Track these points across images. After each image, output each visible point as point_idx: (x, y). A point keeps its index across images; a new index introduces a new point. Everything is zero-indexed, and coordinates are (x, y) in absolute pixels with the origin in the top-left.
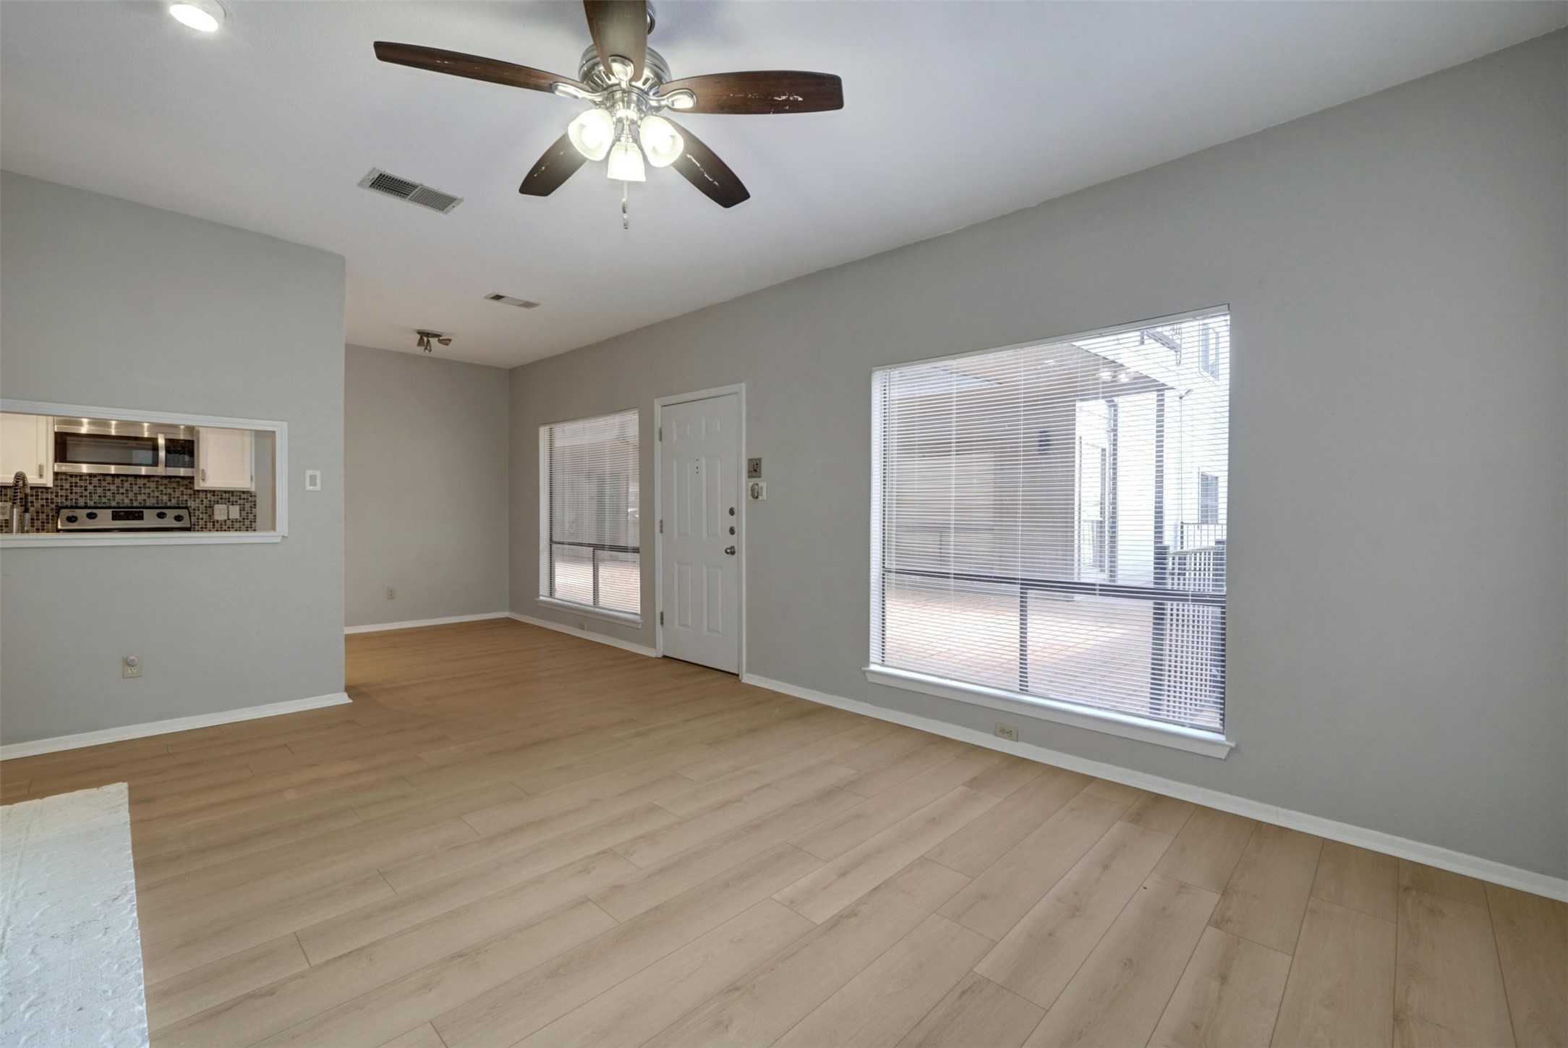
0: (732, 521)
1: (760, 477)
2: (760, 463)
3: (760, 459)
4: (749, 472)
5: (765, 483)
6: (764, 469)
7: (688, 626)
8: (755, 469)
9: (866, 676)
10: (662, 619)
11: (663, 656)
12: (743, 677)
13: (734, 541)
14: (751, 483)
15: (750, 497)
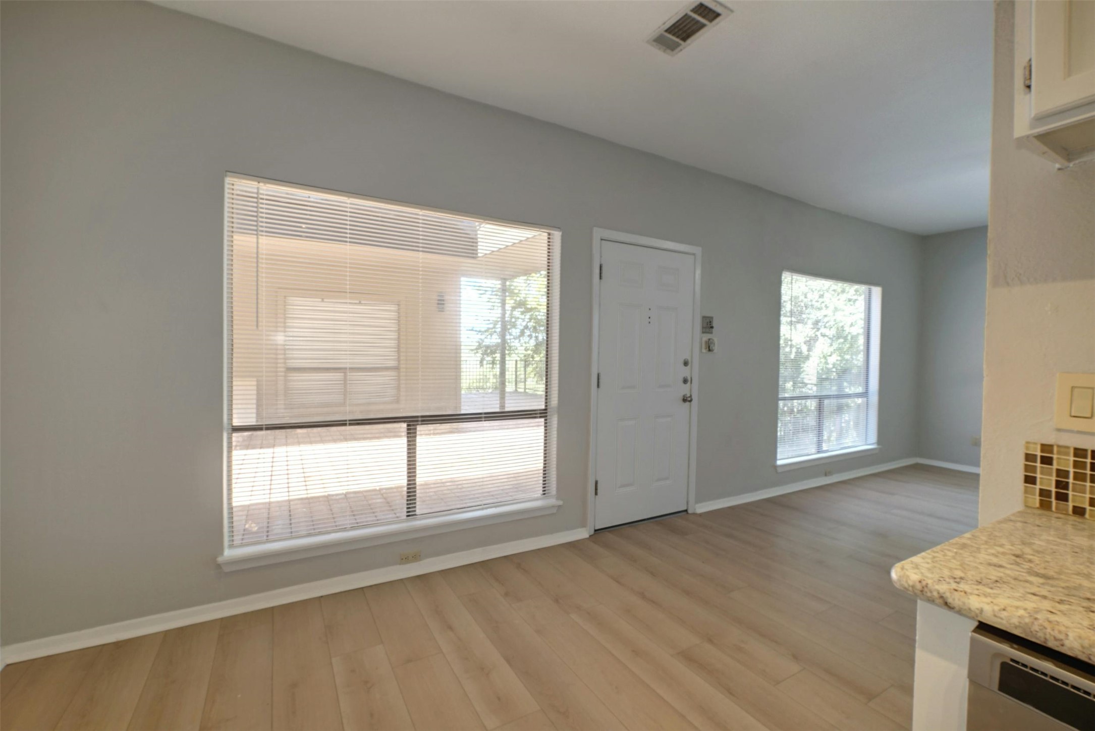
0: (687, 372)
1: (713, 333)
2: (713, 321)
3: (713, 318)
4: (703, 328)
5: (717, 339)
6: (715, 325)
8: (708, 325)
9: (776, 470)
10: (596, 489)
11: (595, 531)
12: (695, 509)
13: (685, 390)
14: (706, 337)
15: (704, 351)
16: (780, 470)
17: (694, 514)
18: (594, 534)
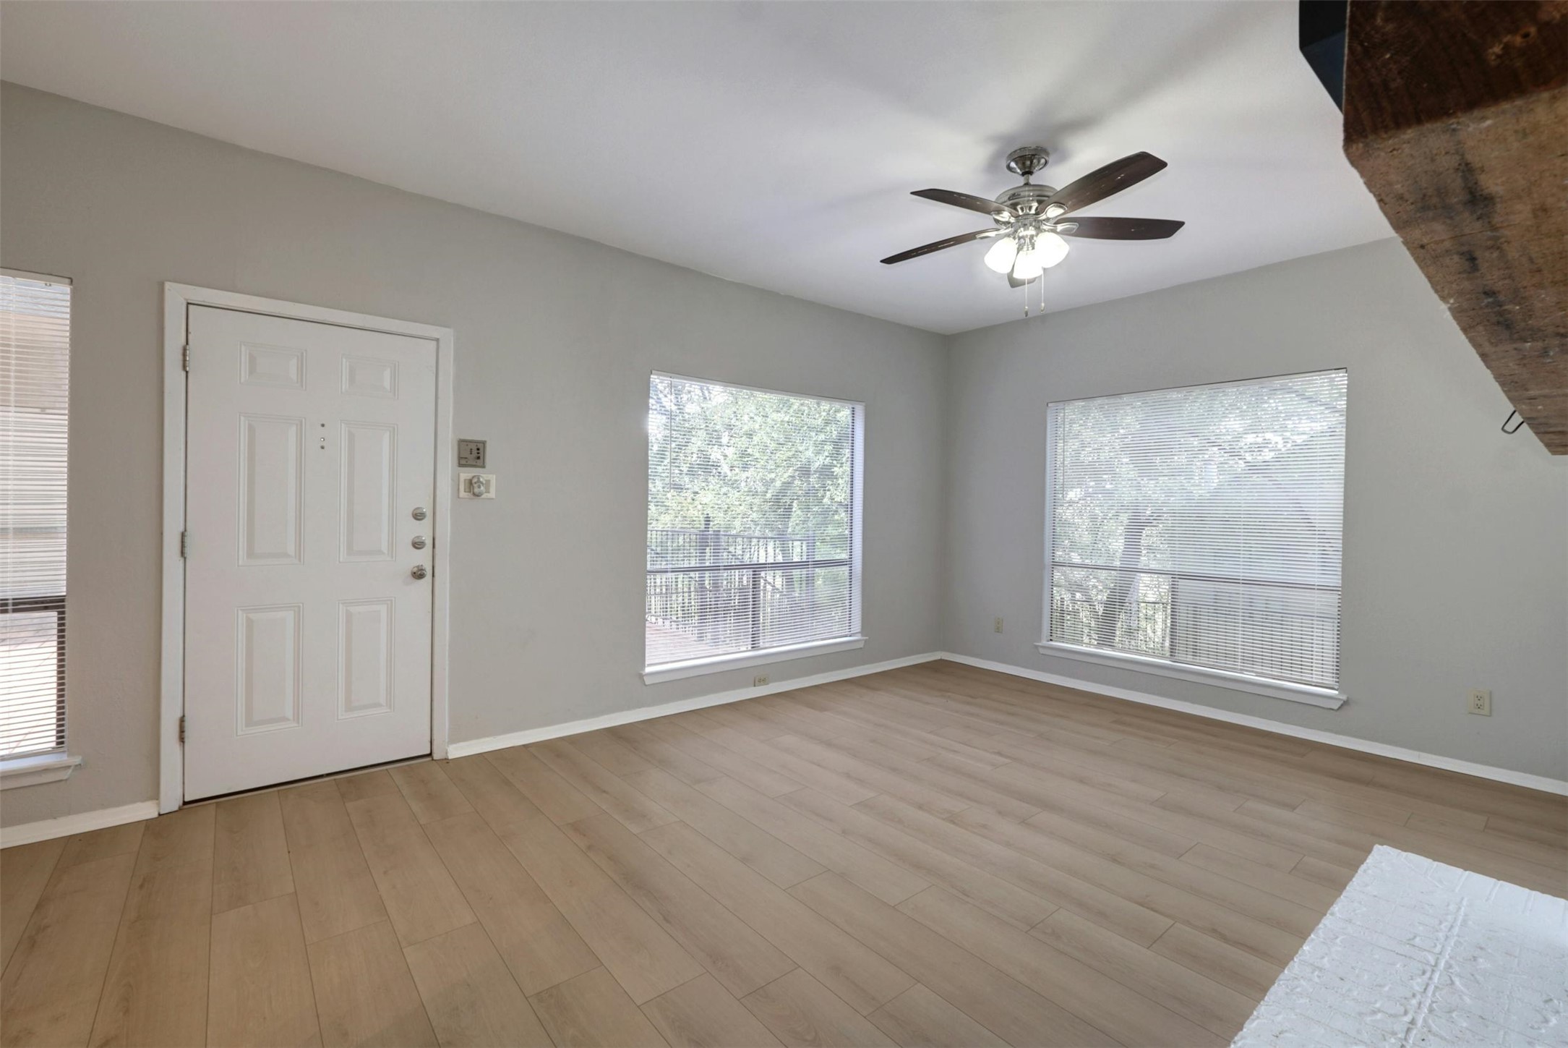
0: (422, 530)
1: (483, 467)
2: (484, 447)
3: (484, 443)
4: (460, 458)
5: (494, 476)
6: (490, 454)
7: (284, 719)
8: (472, 454)
9: (643, 680)
10: (182, 731)
11: (185, 803)
12: (447, 753)
13: (421, 558)
14: (466, 474)
15: (462, 494)
16: (648, 681)
17: (446, 760)
18: (180, 809)
